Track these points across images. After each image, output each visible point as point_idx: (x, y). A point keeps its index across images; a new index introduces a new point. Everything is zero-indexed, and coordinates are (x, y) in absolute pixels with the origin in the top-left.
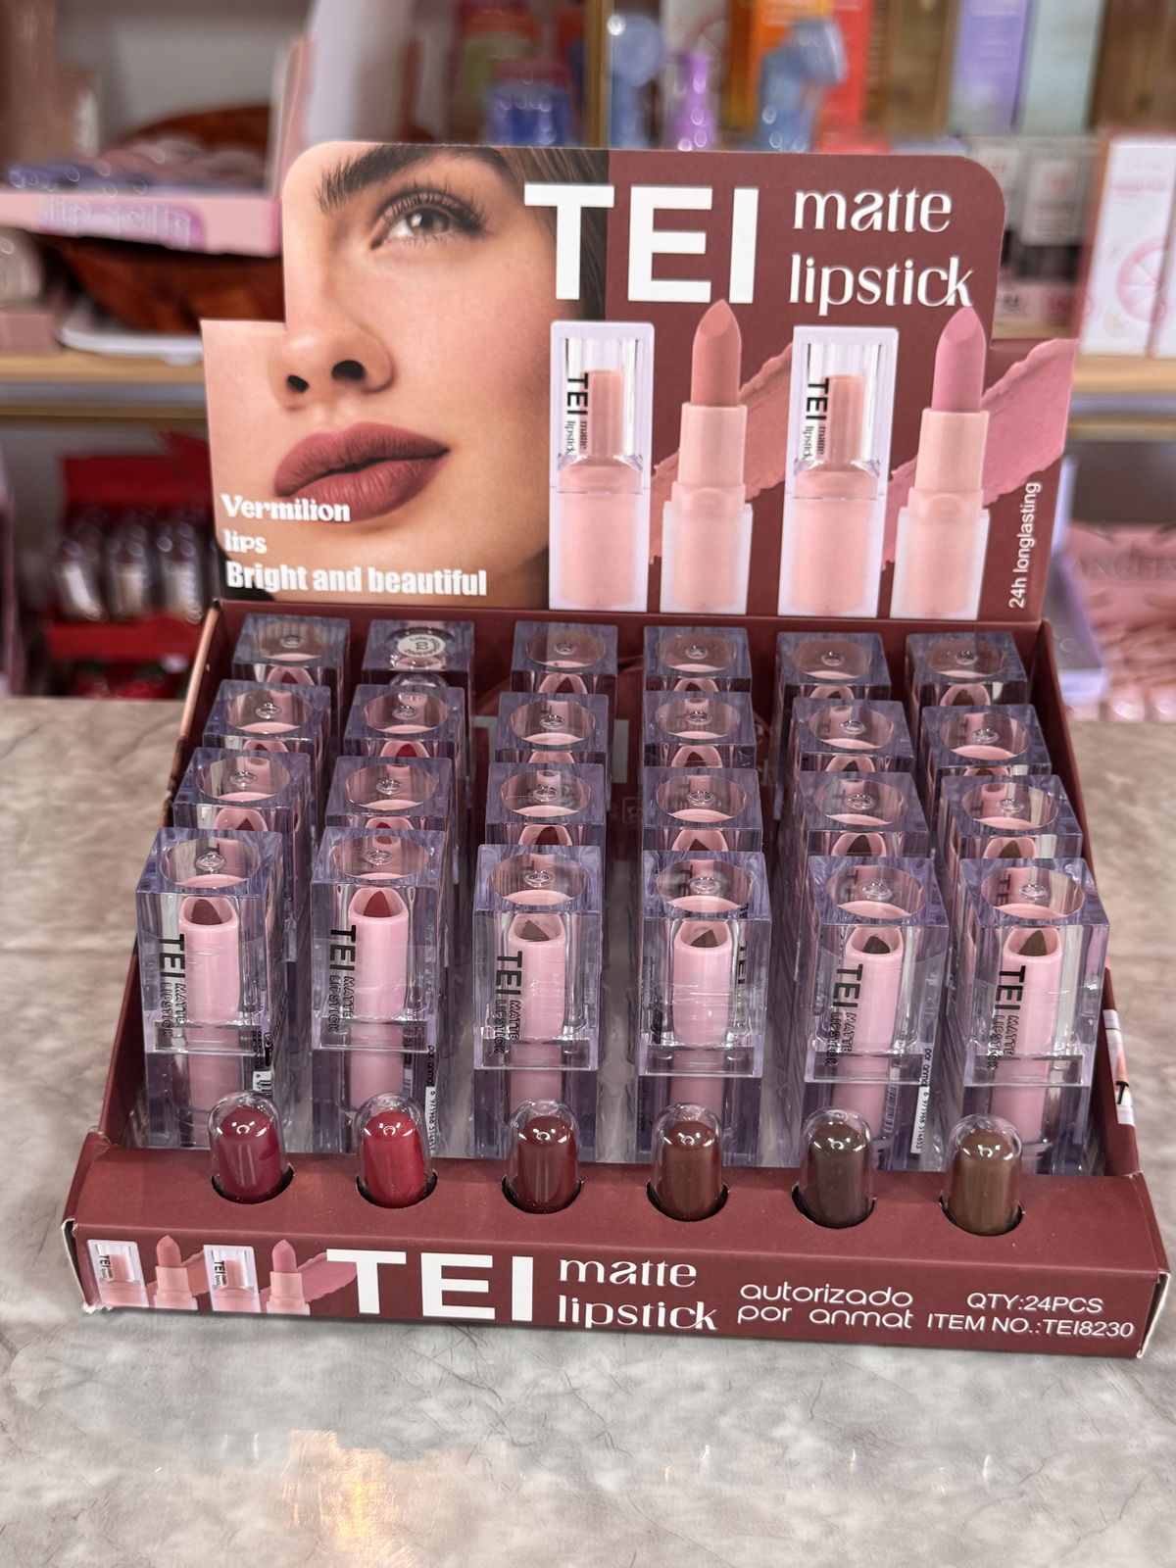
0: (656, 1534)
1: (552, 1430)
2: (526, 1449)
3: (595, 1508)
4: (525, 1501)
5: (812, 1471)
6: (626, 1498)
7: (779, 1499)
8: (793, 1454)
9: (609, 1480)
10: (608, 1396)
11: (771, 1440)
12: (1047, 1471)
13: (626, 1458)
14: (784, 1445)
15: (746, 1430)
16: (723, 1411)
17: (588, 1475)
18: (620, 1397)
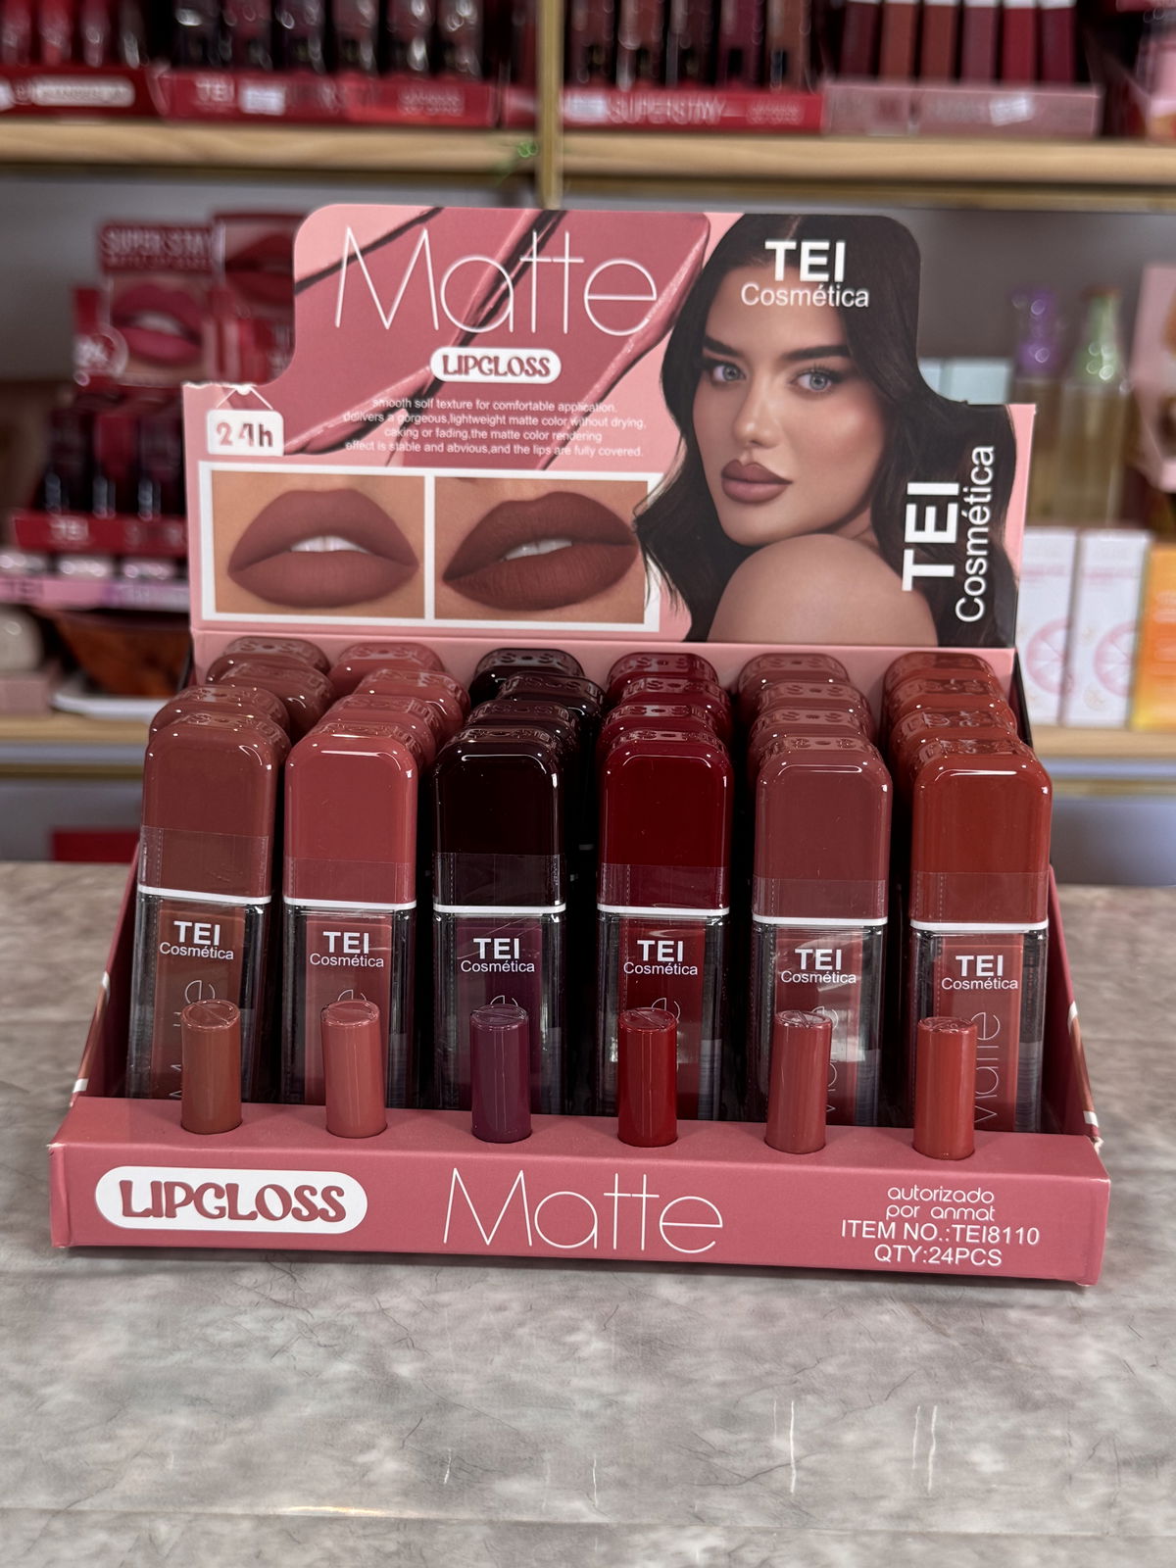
0: (444, 1406)
1: (357, 1336)
2: (331, 1349)
3: (389, 1388)
4: (322, 1383)
5: (598, 1365)
6: (420, 1382)
7: (564, 1383)
8: (585, 1352)
9: (405, 1368)
10: (414, 1314)
11: (564, 1344)
12: (821, 1367)
13: (423, 1354)
14: (574, 1348)
15: (542, 1337)
16: (521, 1324)
17: (387, 1367)
18: (426, 1314)
